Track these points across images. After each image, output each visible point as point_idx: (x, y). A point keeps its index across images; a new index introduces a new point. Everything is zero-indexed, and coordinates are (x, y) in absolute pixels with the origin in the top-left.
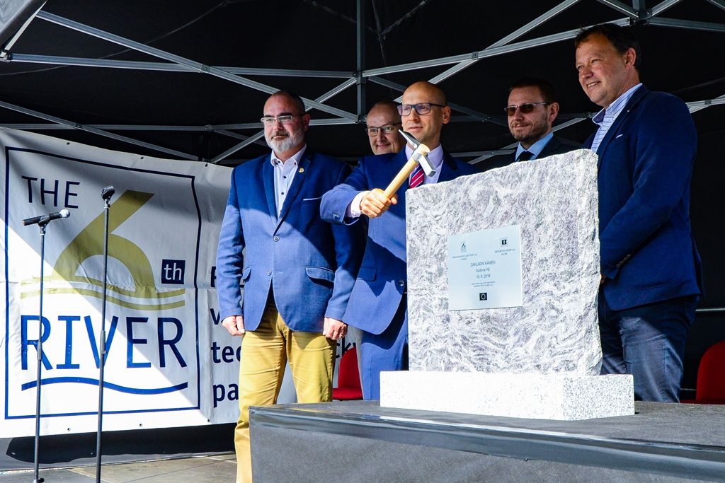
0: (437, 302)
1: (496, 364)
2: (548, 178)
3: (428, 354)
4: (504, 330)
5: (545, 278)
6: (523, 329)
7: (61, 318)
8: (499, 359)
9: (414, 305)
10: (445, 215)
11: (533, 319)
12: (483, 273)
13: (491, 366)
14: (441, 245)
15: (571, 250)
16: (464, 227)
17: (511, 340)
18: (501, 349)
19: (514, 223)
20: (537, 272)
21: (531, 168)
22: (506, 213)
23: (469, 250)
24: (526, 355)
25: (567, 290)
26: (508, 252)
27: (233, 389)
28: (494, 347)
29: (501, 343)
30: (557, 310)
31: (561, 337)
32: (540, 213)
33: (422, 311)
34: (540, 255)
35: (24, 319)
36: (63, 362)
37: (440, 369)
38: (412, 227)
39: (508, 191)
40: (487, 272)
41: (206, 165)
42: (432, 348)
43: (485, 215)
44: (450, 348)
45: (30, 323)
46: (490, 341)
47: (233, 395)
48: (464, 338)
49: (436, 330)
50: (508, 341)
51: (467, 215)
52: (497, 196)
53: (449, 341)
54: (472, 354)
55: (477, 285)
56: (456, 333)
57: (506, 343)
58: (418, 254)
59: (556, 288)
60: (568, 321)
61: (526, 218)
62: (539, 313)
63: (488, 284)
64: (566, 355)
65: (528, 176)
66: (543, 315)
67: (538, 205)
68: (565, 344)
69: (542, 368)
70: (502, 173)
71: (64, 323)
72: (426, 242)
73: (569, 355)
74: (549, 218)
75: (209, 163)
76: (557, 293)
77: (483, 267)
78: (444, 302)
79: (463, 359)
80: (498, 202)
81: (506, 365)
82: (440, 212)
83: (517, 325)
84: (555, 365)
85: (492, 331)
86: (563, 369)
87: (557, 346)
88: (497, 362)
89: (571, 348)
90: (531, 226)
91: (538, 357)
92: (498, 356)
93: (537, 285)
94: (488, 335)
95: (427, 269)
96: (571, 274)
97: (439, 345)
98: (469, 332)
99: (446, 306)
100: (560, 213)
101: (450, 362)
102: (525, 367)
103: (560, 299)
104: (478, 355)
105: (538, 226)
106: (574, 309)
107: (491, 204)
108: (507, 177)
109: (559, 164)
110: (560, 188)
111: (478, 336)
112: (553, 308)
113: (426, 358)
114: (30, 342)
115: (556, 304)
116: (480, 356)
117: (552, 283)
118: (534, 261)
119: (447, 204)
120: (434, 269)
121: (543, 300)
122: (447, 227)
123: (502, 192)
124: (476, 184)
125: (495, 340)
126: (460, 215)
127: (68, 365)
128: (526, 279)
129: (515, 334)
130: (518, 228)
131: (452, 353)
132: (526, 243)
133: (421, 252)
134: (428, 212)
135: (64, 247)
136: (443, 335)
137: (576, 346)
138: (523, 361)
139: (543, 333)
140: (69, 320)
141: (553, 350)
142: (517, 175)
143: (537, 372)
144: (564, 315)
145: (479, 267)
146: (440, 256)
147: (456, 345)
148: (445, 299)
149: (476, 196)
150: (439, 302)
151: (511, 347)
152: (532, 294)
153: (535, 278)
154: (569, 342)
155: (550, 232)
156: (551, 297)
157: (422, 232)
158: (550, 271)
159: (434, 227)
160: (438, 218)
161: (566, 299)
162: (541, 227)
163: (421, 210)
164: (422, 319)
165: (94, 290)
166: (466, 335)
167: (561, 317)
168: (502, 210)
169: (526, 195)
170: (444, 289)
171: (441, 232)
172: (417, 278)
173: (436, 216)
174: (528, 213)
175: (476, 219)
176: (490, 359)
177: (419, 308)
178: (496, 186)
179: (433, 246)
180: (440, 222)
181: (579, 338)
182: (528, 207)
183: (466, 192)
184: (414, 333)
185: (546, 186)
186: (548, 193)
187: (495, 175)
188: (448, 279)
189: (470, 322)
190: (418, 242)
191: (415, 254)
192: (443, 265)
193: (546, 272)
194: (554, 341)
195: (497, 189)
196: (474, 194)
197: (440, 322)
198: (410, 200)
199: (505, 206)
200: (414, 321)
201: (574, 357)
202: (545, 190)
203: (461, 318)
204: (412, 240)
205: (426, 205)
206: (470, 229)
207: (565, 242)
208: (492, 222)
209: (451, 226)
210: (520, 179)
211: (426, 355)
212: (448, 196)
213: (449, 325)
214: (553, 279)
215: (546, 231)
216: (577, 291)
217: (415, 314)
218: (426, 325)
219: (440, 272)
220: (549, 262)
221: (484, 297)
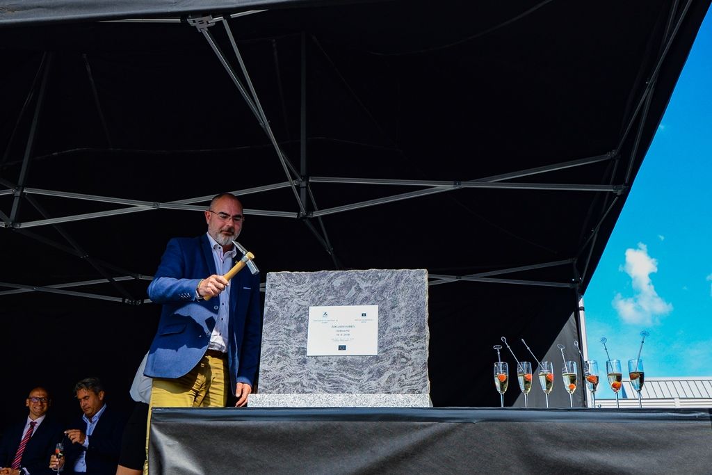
0: (294, 350)
1: (351, 392)
2: (403, 281)
4: (358, 370)
5: (397, 339)
6: (376, 370)
9: (268, 351)
10: (308, 293)
11: (387, 364)
12: (343, 333)
13: (346, 393)
14: (301, 311)
15: (418, 324)
16: (326, 303)
17: (365, 377)
18: (356, 382)
19: (373, 304)
20: (391, 335)
21: (389, 274)
22: (366, 297)
23: (329, 317)
24: (378, 386)
25: (415, 347)
26: (367, 321)
28: (349, 381)
29: (356, 378)
30: (407, 359)
31: (409, 375)
32: (395, 301)
34: (394, 325)
38: (272, 297)
39: (369, 285)
40: (346, 332)
42: (286, 381)
43: (347, 297)
44: (305, 382)
46: (346, 377)
48: (320, 375)
49: (291, 369)
50: (362, 377)
51: (329, 295)
52: (358, 287)
53: (304, 376)
54: (327, 386)
55: (337, 340)
56: (312, 371)
58: (277, 315)
59: (406, 345)
60: (415, 365)
61: (383, 302)
62: (391, 360)
63: (347, 340)
64: (412, 386)
65: (387, 278)
66: (394, 361)
67: (394, 296)
68: (413, 379)
69: (393, 393)
70: (364, 273)
72: (285, 308)
73: (415, 386)
74: (402, 304)
76: (405, 347)
77: (343, 329)
78: (302, 350)
79: (318, 389)
80: (359, 290)
81: (361, 392)
82: (303, 290)
83: (372, 367)
84: (404, 391)
85: (348, 371)
86: (410, 393)
87: (405, 380)
89: (417, 382)
90: (387, 307)
91: (389, 387)
92: (353, 387)
93: (390, 343)
94: (344, 373)
95: (286, 327)
96: (419, 338)
97: (294, 380)
98: (325, 371)
99: (305, 352)
100: (411, 302)
101: (304, 392)
102: (377, 393)
103: (409, 352)
104: (334, 386)
105: (393, 308)
106: (420, 358)
107: (353, 291)
108: (368, 276)
109: (412, 274)
110: (412, 287)
111: (334, 373)
112: (403, 357)
113: (277, 390)
115: (406, 355)
117: (403, 342)
118: (389, 328)
119: (310, 286)
120: (293, 327)
121: (395, 352)
122: (309, 300)
123: (363, 285)
124: (340, 277)
125: (352, 377)
126: (323, 294)
128: (382, 338)
129: (369, 373)
130: (376, 307)
131: (306, 385)
132: (382, 317)
133: (280, 315)
134: (291, 289)
136: (298, 373)
137: (422, 380)
138: (376, 389)
139: (394, 372)
141: (402, 383)
142: (378, 276)
144: (412, 362)
145: (339, 329)
146: (300, 319)
147: (312, 379)
148: (303, 348)
149: (339, 285)
150: (297, 350)
151: (365, 381)
152: (386, 348)
153: (389, 338)
154: (416, 378)
155: (403, 312)
156: (402, 351)
157: (282, 302)
158: (402, 335)
159: (295, 300)
160: (300, 294)
161: (414, 352)
162: (396, 309)
163: (283, 287)
166: (322, 372)
167: (410, 363)
168: (362, 296)
169: (384, 288)
170: (302, 341)
171: (303, 303)
172: (274, 332)
173: (298, 293)
174: (385, 299)
175: (339, 298)
176: (345, 389)
177: (273, 353)
178: (358, 280)
179: (294, 312)
180: (303, 297)
181: (423, 375)
182: (385, 296)
183: (330, 281)
184: (266, 371)
185: (401, 285)
186: (403, 290)
187: (358, 273)
188: (307, 335)
189: (326, 364)
190: (277, 308)
191: (274, 316)
192: (302, 325)
193: (399, 336)
194: (403, 377)
195: (359, 282)
196: (337, 283)
197: (296, 363)
198: (272, 279)
199: (366, 293)
200: (267, 363)
201: (419, 386)
202: (400, 288)
203: (318, 361)
204: (271, 307)
205: (288, 284)
206: (333, 305)
207: (415, 319)
208: (353, 302)
209: (313, 301)
210: (380, 279)
211: (277, 386)
212: (312, 281)
213: (306, 366)
214: (404, 340)
215: (399, 312)
216: (423, 348)
217: (269, 357)
218: (280, 365)
219: (299, 330)
220: (401, 330)
221: (342, 348)
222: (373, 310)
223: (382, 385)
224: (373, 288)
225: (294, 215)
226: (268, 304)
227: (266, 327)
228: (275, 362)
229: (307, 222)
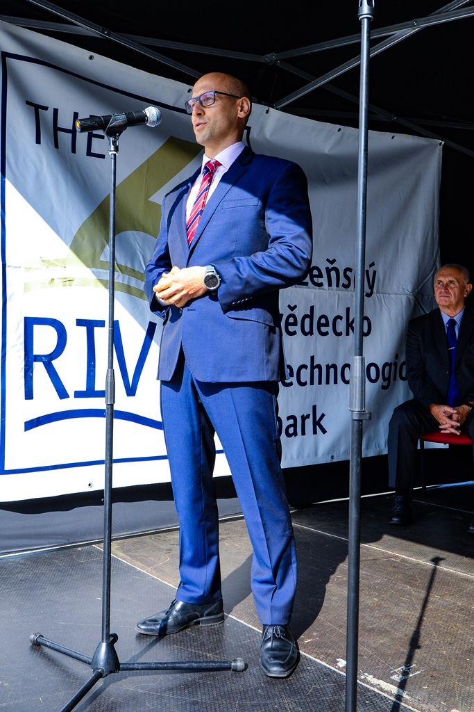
7: (80, 323)
27: (291, 422)
35: (29, 323)
36: (83, 388)
41: (267, 112)
45: (37, 329)
47: (291, 430)
71: (84, 329)
75: (271, 109)
114: (38, 358)
127: (90, 392)
135: (85, 216)
140: (90, 325)
165: (126, 283)
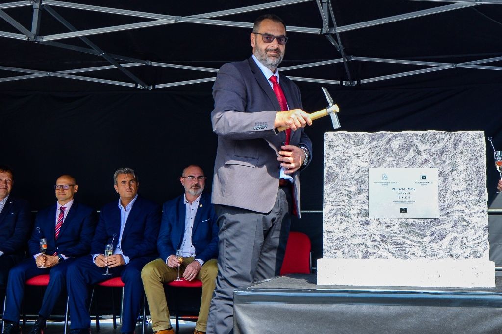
0: (356, 211)
1: (414, 254)
2: (461, 144)
3: (345, 247)
4: (421, 232)
5: (458, 202)
6: (438, 232)
8: (417, 250)
9: (330, 212)
10: (366, 154)
11: (448, 226)
12: (404, 196)
13: (409, 255)
14: (361, 173)
15: (479, 188)
16: (385, 164)
17: (428, 239)
18: (419, 244)
19: (433, 167)
20: (451, 198)
21: (448, 136)
22: (425, 160)
23: (389, 179)
24: (440, 248)
25: (476, 210)
26: (427, 184)
28: (411, 243)
29: (419, 240)
30: (468, 222)
31: (471, 238)
32: (455, 164)
33: (339, 217)
34: (454, 188)
37: (357, 257)
38: (331, 158)
39: (428, 147)
40: (408, 195)
42: (350, 242)
43: (406, 159)
44: (369, 242)
46: (408, 239)
48: (383, 236)
49: (353, 231)
50: (425, 239)
51: (388, 157)
52: (417, 149)
53: (367, 238)
54: (390, 247)
55: (397, 203)
56: (375, 233)
57: (423, 240)
58: (337, 177)
59: (467, 209)
60: (476, 229)
61: (442, 165)
62: (453, 222)
63: (408, 203)
64: (474, 249)
65: (445, 140)
66: (456, 224)
67: (453, 159)
68: (474, 242)
69: (455, 256)
70: (422, 135)
72: (345, 170)
73: (477, 249)
74: (462, 168)
76: (466, 211)
77: (403, 191)
78: (363, 212)
79: (382, 250)
80: (418, 152)
81: (423, 254)
82: (362, 151)
83: (433, 229)
84: (466, 254)
85: (410, 233)
86: (472, 257)
87: (467, 243)
88: (414, 253)
89: (478, 245)
90: (447, 170)
91: (451, 250)
93: (451, 206)
94: (407, 235)
95: (346, 188)
96: (479, 202)
97: (357, 240)
98: (388, 232)
99: (366, 214)
101: (368, 252)
102: (439, 256)
103: (469, 215)
104: (397, 248)
105: (452, 171)
106: (481, 222)
107: (412, 153)
108: (427, 138)
109: (470, 137)
110: (471, 151)
111: (396, 235)
112: (464, 220)
113: (342, 250)
115: (467, 218)
116: (399, 249)
117: (464, 205)
118: (449, 191)
119: (369, 147)
120: (353, 189)
121: (456, 216)
122: (368, 162)
123: (421, 147)
124: (398, 138)
125: (415, 239)
126: (381, 156)
128: (442, 202)
129: (431, 235)
130: (435, 171)
131: (370, 246)
132: (442, 180)
133: (340, 176)
134: (349, 150)
136: (361, 234)
137: (483, 243)
138: (438, 252)
139: (456, 235)
141: (464, 245)
142: (436, 138)
143: (450, 258)
144: (473, 225)
146: (360, 181)
147: (375, 240)
148: (365, 210)
149: (398, 146)
150: (359, 211)
151: (427, 243)
152: (447, 211)
153: (450, 201)
154: (477, 241)
155: (463, 175)
156: (463, 214)
157: (341, 163)
158: (463, 198)
159: (354, 161)
160: (358, 155)
161: (475, 216)
162: (455, 172)
163: (341, 148)
164: (339, 222)
166: (385, 234)
167: (471, 226)
168: (421, 158)
169: (443, 151)
170: (364, 203)
171: (362, 165)
172: (335, 194)
173: (357, 154)
174: (444, 162)
175: (398, 160)
176: (408, 251)
177: (335, 214)
178: (416, 142)
179: (353, 174)
180: (361, 159)
181: (484, 238)
182: (444, 159)
183: (388, 142)
184: (329, 232)
185: (460, 148)
186: (462, 153)
187: (416, 135)
188: (368, 197)
189: (389, 226)
190: (337, 169)
191: (334, 177)
192: (363, 187)
193: (459, 199)
194: (465, 240)
195: (417, 144)
196: (395, 144)
197: (358, 225)
198: (329, 140)
199: (425, 156)
200: (330, 224)
201: (481, 249)
202: (459, 151)
203: (380, 223)
204: (330, 167)
205: (347, 145)
206: (392, 166)
207: (474, 182)
208: (412, 164)
209: (372, 163)
210: (438, 141)
211: (342, 247)
212: (370, 142)
213: (368, 227)
214: (465, 203)
215: (459, 174)
216: (483, 212)
217: (331, 218)
218: (344, 226)
219: (360, 192)
220: (462, 193)
221: (404, 210)
222: (432, 173)
223: (445, 248)
224: (432, 151)
225: (316, 31)
226: (328, 164)
227: (326, 188)
228: (338, 223)
229: (330, 38)
